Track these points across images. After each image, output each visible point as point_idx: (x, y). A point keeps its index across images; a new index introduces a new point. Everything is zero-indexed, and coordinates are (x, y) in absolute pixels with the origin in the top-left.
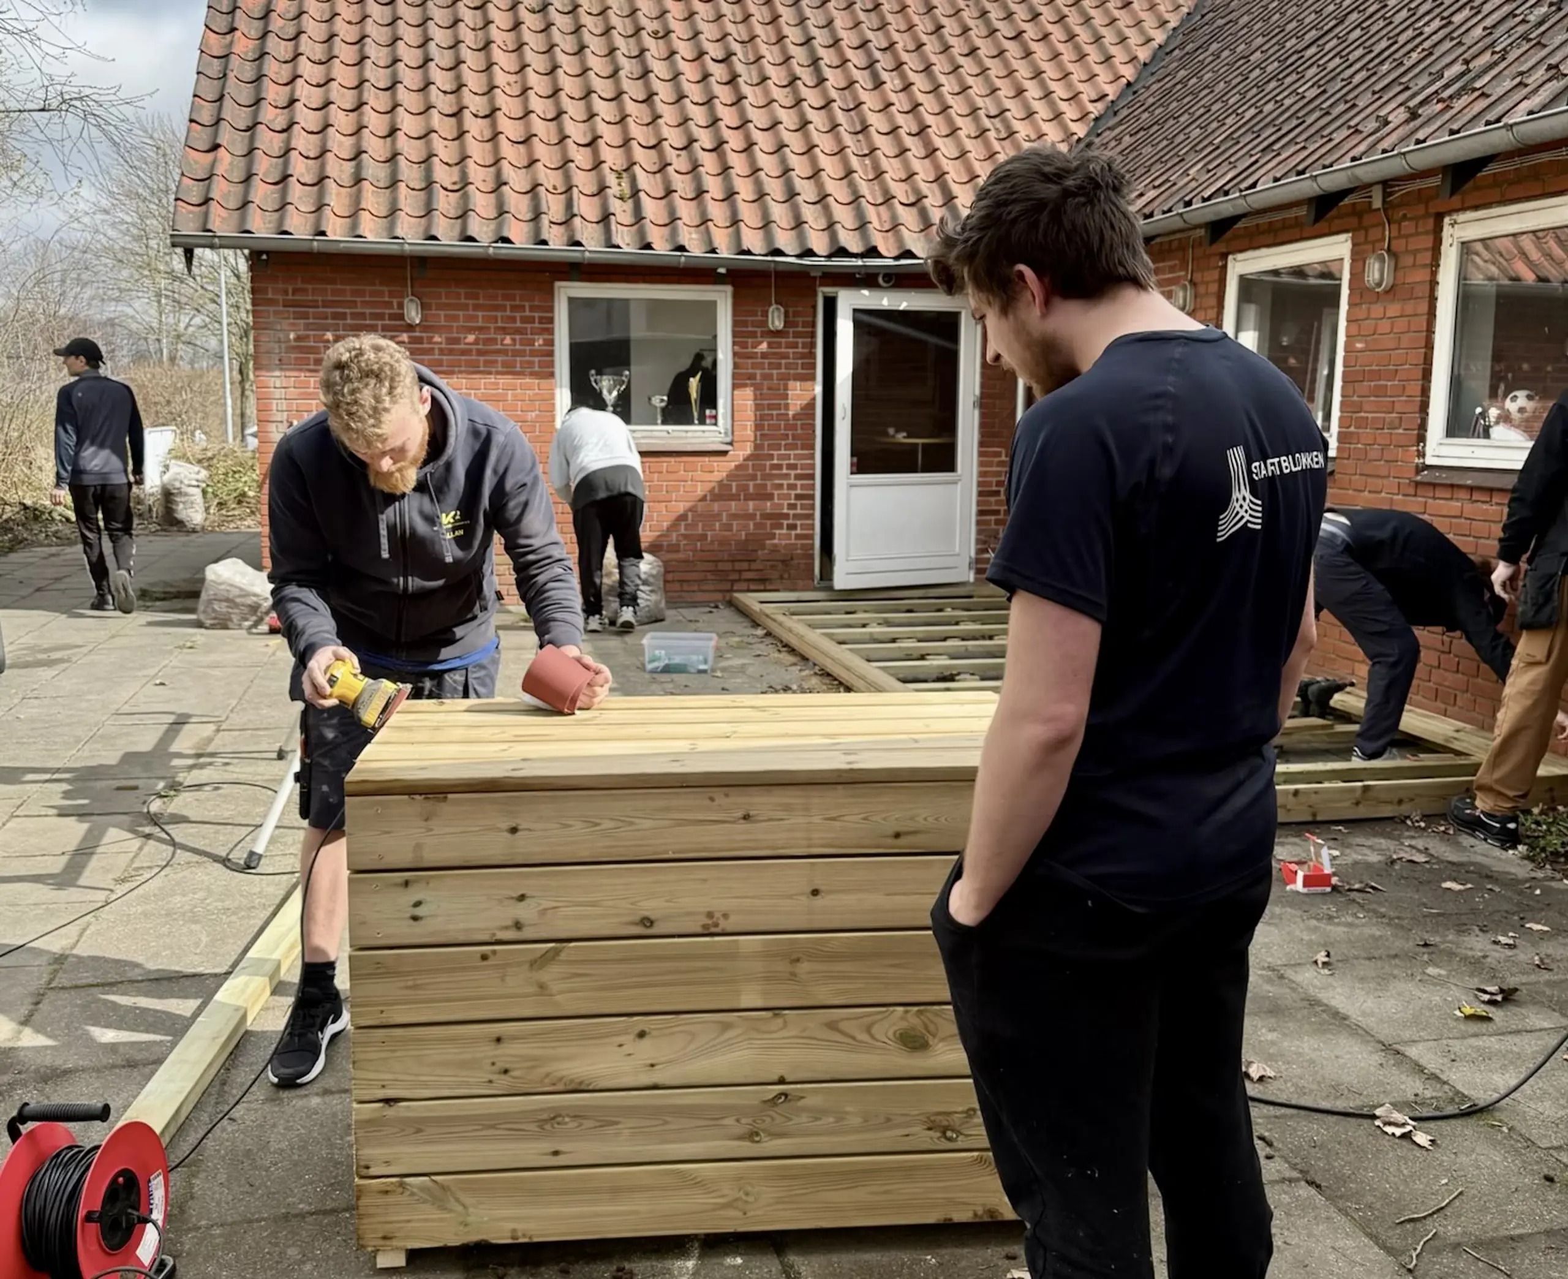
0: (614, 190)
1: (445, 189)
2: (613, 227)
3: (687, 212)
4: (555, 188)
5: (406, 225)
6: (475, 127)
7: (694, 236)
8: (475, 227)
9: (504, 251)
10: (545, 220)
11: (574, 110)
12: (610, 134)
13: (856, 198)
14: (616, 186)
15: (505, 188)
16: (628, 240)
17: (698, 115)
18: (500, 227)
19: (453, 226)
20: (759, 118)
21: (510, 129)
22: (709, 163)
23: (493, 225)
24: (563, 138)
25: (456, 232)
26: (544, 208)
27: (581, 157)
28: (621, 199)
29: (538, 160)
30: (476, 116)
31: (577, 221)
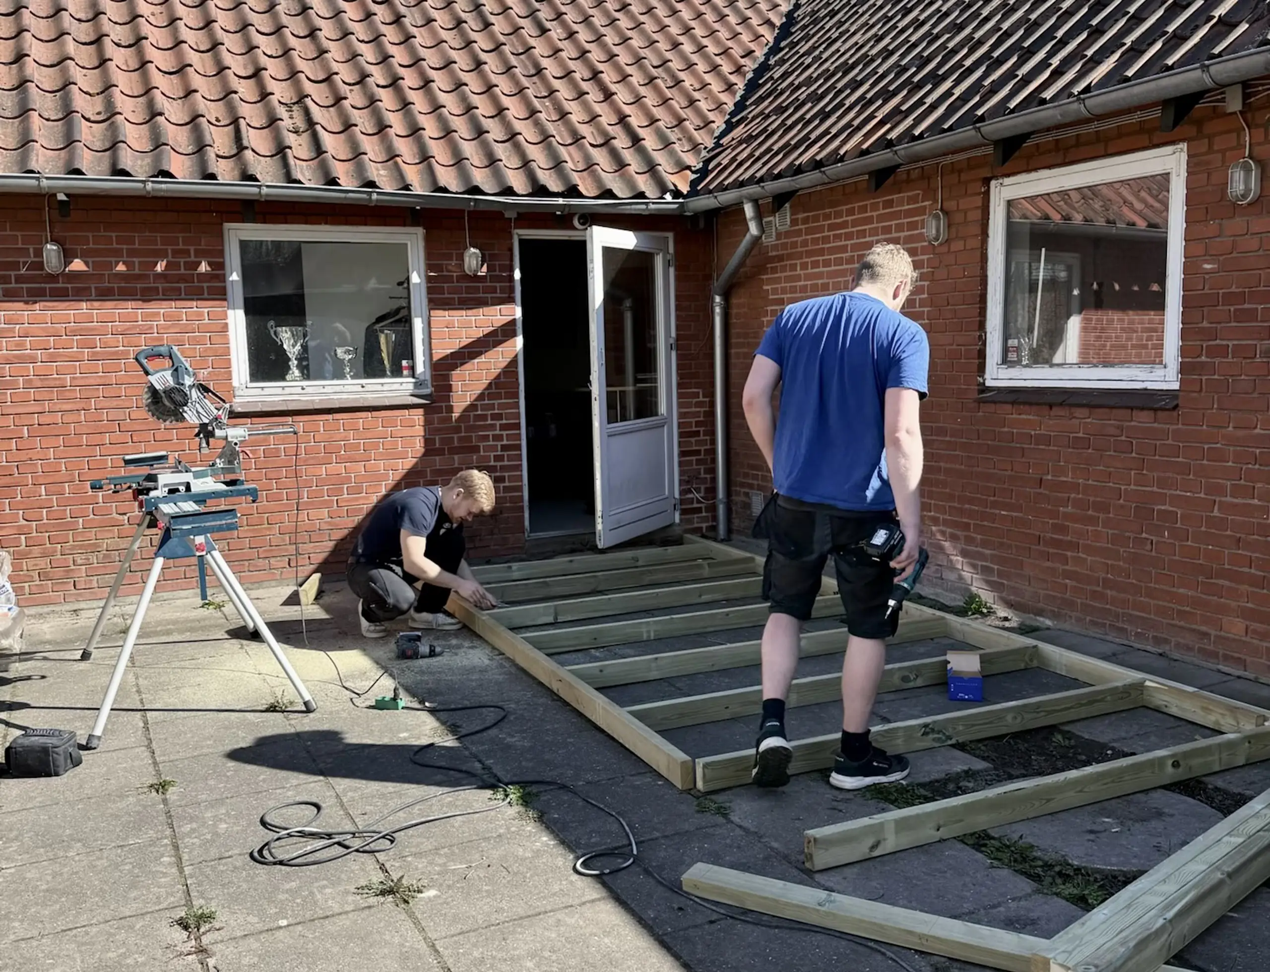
0: (286, 123)
1: (88, 120)
2: (292, 161)
3: (371, 147)
4: (218, 120)
5: (41, 159)
6: (119, 57)
7: (382, 172)
8: (127, 160)
9: (164, 187)
10: (211, 153)
11: (231, 43)
12: (274, 68)
13: (546, 138)
14: (289, 120)
15: (160, 119)
16: (308, 174)
17: (368, 53)
18: (158, 160)
19: (100, 160)
20: (431, 59)
21: (160, 59)
22: (387, 100)
23: (148, 160)
24: (222, 69)
25: (105, 165)
26: (208, 140)
27: (245, 90)
28: (296, 132)
29: (196, 91)
30: (118, 45)
31: (248, 154)
